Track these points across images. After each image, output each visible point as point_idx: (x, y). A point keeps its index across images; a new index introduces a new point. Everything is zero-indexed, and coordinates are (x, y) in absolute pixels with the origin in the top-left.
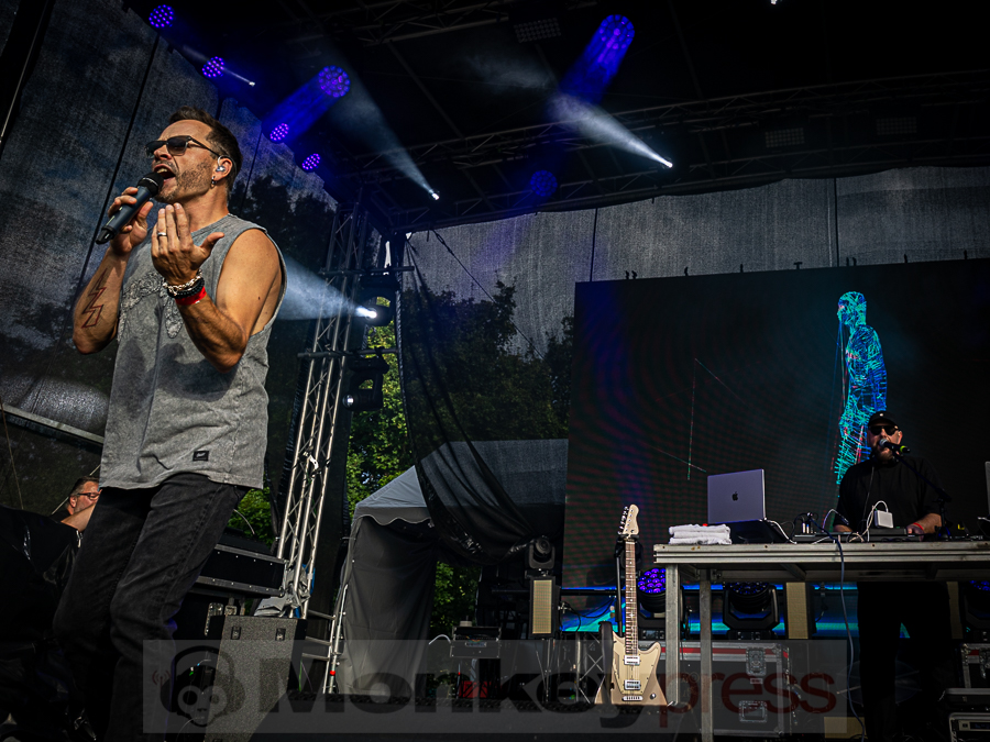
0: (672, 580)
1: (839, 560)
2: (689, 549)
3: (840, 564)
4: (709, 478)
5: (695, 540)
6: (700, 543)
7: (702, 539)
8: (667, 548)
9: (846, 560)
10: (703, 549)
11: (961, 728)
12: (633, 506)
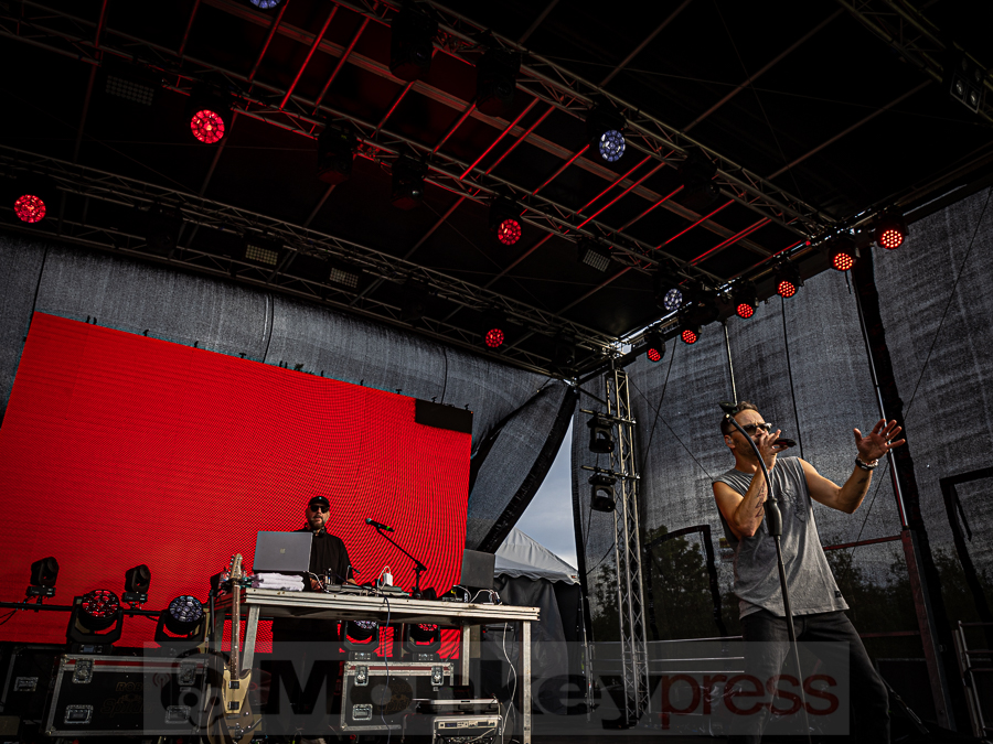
0: (254, 615)
1: (386, 610)
2: (275, 593)
3: (386, 613)
4: (259, 532)
5: (280, 587)
6: (283, 589)
7: (286, 586)
8: (257, 591)
9: (392, 610)
10: (287, 594)
11: (440, 727)
12: (238, 555)
